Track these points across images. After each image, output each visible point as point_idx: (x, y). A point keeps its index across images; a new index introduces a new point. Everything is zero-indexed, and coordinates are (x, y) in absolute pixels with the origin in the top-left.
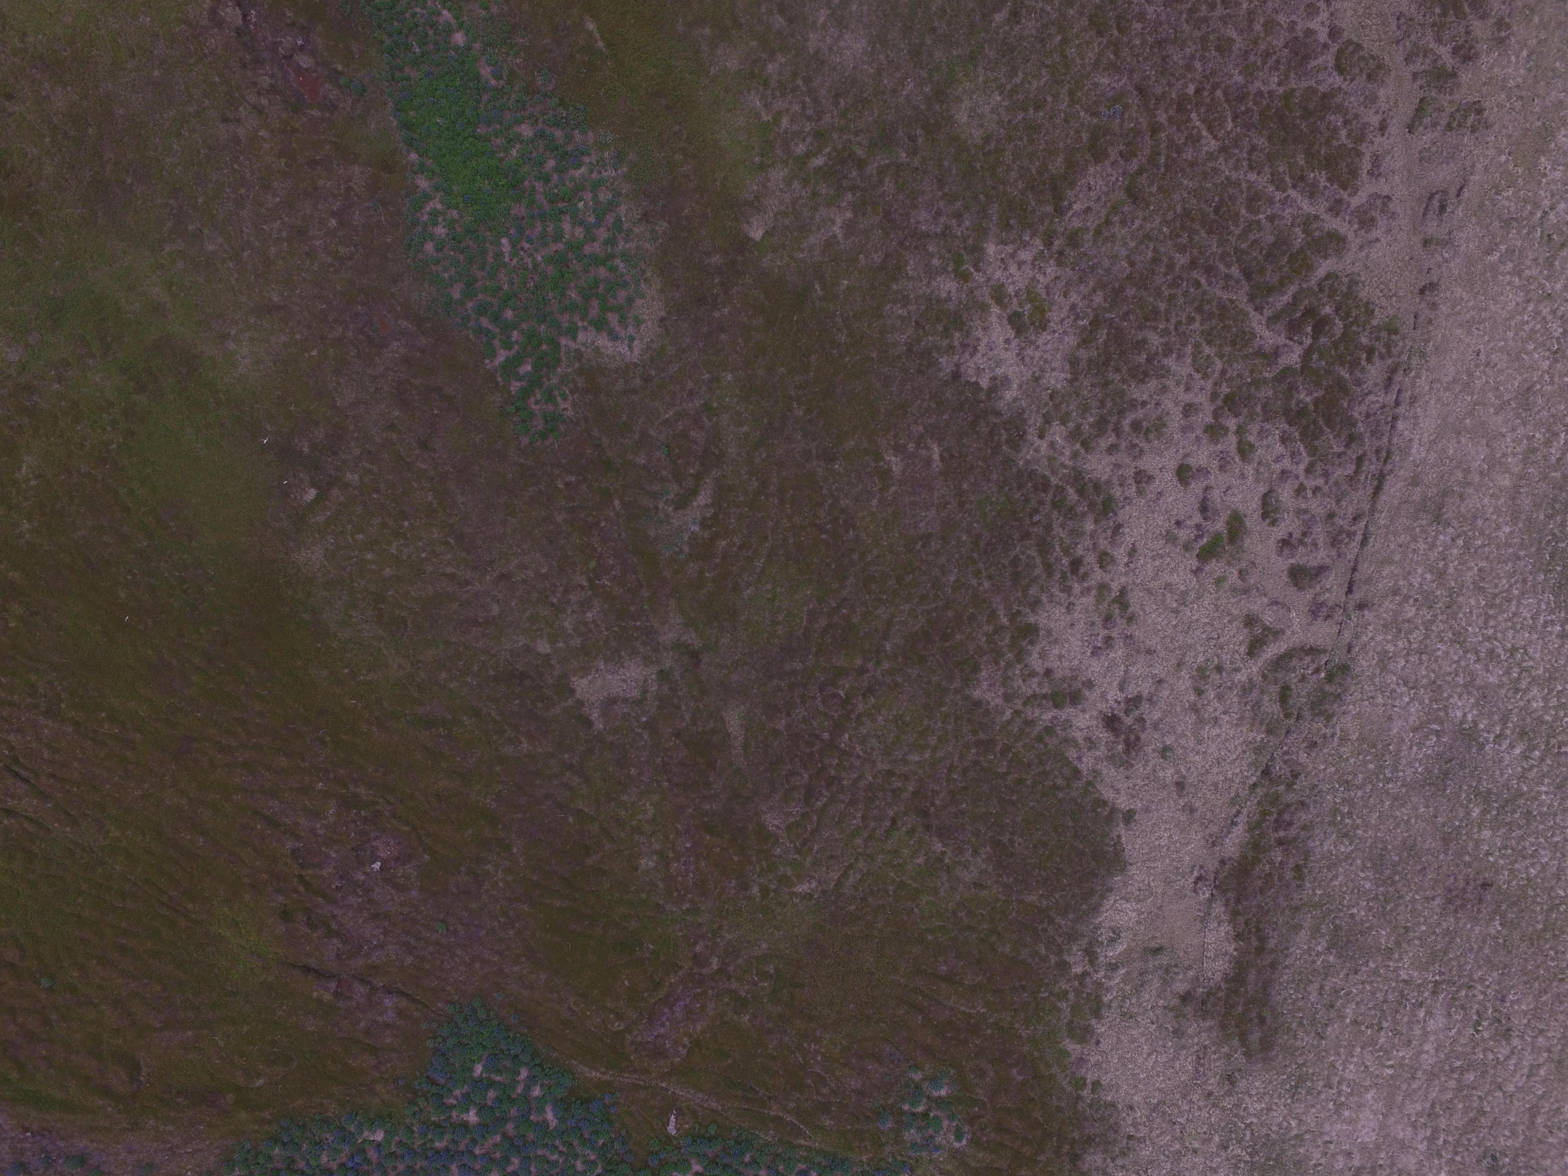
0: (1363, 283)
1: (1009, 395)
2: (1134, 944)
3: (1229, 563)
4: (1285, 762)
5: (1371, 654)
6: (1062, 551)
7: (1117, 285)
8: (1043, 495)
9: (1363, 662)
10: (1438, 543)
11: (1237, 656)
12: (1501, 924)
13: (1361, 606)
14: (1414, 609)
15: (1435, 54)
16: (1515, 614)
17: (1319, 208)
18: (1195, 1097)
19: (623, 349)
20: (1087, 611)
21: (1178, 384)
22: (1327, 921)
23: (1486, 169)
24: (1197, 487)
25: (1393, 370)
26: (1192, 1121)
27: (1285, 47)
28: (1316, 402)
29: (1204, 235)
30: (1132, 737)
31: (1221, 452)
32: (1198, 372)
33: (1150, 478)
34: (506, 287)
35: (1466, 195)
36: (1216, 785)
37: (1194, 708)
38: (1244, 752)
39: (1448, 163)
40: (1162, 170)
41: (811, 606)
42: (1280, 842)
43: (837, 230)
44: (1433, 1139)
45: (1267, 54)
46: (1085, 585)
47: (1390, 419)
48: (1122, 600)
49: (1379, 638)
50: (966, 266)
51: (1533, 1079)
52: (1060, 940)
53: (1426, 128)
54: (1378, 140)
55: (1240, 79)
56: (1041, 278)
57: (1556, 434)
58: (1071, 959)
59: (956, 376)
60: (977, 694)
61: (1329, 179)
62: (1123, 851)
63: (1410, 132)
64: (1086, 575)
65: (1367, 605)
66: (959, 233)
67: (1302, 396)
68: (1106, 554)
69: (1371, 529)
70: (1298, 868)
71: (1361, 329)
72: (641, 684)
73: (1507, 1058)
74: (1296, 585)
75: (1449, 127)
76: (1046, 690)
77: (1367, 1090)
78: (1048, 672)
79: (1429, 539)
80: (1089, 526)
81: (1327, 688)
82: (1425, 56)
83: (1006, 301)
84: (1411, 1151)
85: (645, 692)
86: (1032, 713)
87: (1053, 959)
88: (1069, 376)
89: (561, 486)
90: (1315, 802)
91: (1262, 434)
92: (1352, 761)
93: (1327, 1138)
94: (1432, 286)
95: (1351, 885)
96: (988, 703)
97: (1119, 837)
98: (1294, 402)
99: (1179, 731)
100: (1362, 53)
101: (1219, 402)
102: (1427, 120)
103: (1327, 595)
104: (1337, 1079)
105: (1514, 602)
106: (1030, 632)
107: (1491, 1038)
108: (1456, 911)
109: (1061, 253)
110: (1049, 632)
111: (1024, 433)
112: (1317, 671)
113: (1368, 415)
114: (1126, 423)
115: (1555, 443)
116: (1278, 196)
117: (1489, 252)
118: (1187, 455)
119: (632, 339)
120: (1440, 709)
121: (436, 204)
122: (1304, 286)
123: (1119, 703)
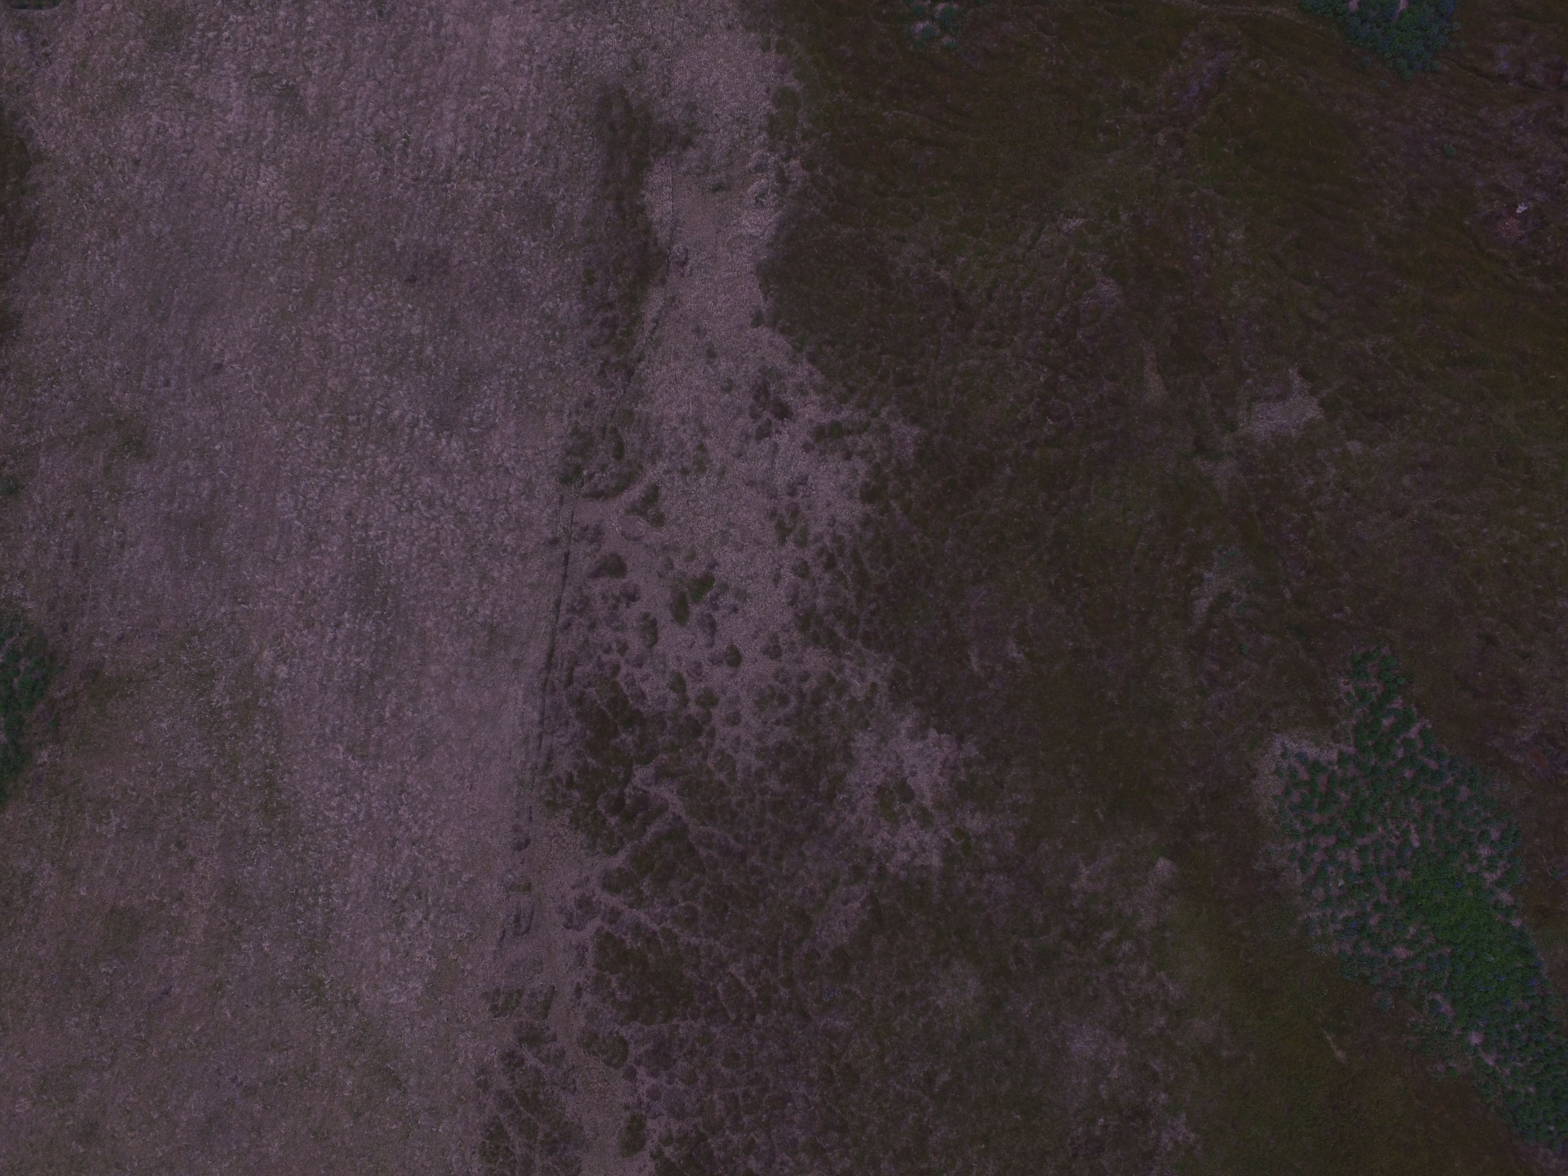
0: (582, 847)
1: (908, 723)
2: (741, 193)
3: (684, 574)
4: (612, 385)
5: (542, 496)
6: (845, 576)
7: (814, 833)
8: (867, 629)
9: (548, 487)
10: (490, 607)
11: (669, 485)
12: (394, 244)
13: (555, 542)
14: (506, 542)
15: (540, 1059)
16: (412, 544)
17: (628, 914)
18: (669, 44)
19: (1292, 746)
20: (816, 520)
21: (747, 743)
22: (558, 232)
23: (482, 956)
24: (721, 646)
25: (547, 767)
26: (670, 19)
27: (675, 1060)
28: (616, 733)
29: (734, 884)
30: (762, 398)
31: (700, 681)
32: (728, 755)
33: (766, 651)
34: (1412, 800)
35: (498, 932)
36: (677, 357)
37: (705, 431)
38: (652, 392)
39: (517, 961)
40: (780, 944)
41: (1087, 505)
42: (611, 306)
43: (1085, 871)
44: (439, 26)
45: (692, 1053)
46: (819, 544)
47: (546, 722)
48: (783, 533)
49: (535, 512)
50: (959, 843)
51: (351, 95)
52: (814, 191)
53: (541, 992)
54: (581, 980)
55: (714, 1030)
56: (887, 836)
57: (394, 715)
58: (802, 172)
59: (960, 739)
60: (916, 431)
61: (623, 941)
62: (760, 286)
63: (554, 988)
64: (820, 555)
65: (550, 543)
66: (967, 874)
67: (630, 738)
68: (803, 576)
69: (553, 616)
70: (591, 281)
71: (581, 804)
72: (1253, 417)
73: (375, 114)
74: (619, 558)
75: (520, 993)
76: (849, 439)
77: (504, 68)
78: (848, 457)
79: (498, 609)
80: (821, 602)
81: (579, 460)
82: (548, 1056)
83: (919, 813)
84: (458, 12)
85: (1249, 409)
86: (861, 416)
87: (819, 171)
88: (852, 744)
89: (1348, 609)
90: (582, 349)
91: (663, 701)
92: (550, 391)
93: (538, 15)
94: (520, 847)
95: (539, 269)
96: (905, 423)
97: (766, 299)
98: (637, 733)
99: (717, 407)
100: (605, 1057)
101: (707, 728)
102: (541, 999)
103: (588, 550)
104: (534, 75)
105: (414, 555)
106: (869, 495)
107: (392, 131)
108: (437, 252)
109: (869, 860)
110: (850, 497)
111: (890, 688)
112: (591, 476)
113: (567, 724)
114: (793, 702)
115: (394, 707)
116: (668, 924)
117: (471, 881)
118: (733, 676)
119: (1283, 755)
120: (472, 447)
121: (1489, 877)
122: (636, 842)
123: (778, 432)
